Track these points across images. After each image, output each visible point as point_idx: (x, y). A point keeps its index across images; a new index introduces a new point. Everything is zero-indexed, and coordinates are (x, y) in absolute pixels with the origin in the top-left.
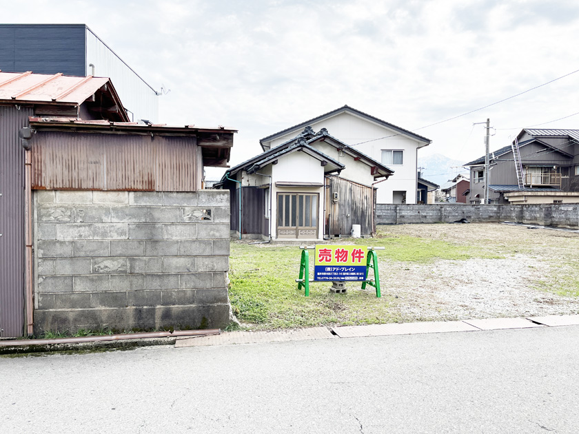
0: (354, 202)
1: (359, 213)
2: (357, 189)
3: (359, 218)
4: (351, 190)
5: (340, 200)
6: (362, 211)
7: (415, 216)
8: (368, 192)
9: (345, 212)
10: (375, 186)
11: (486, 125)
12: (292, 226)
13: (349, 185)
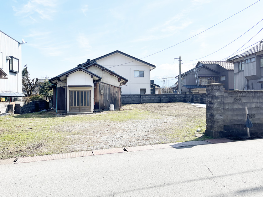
0: (110, 94)
1: (113, 99)
2: (112, 88)
3: (114, 102)
4: (109, 88)
5: (104, 93)
6: (115, 98)
7: (149, 100)
8: (117, 90)
9: (107, 99)
10: (121, 87)
11: (179, 59)
12: (77, 106)
13: (108, 86)
